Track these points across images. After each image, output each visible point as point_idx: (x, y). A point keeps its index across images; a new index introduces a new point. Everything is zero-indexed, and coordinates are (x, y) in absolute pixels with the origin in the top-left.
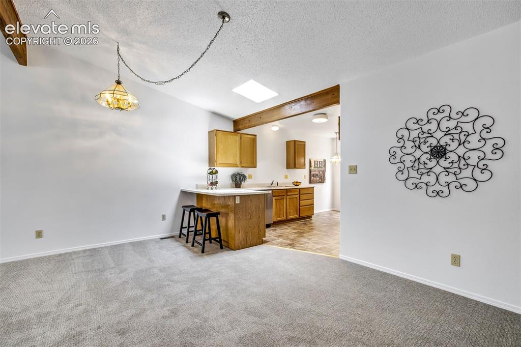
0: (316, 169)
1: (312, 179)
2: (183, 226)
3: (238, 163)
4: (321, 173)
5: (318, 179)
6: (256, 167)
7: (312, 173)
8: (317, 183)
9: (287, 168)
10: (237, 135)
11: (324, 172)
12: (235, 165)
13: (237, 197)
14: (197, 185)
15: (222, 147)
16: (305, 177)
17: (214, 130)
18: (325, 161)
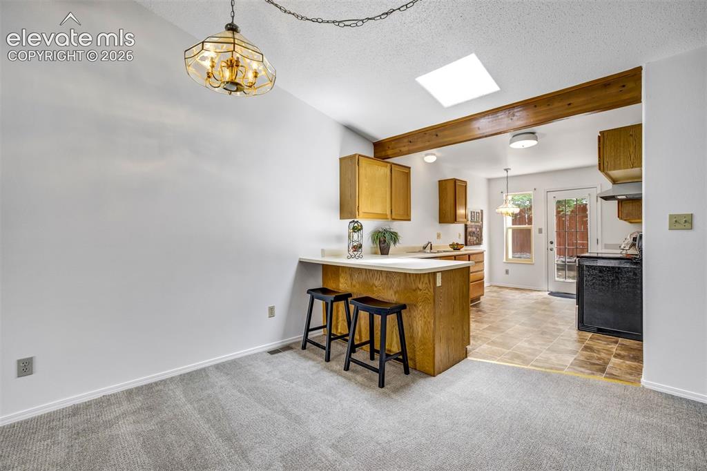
0: (473, 224)
1: (468, 240)
2: (310, 328)
3: (388, 212)
4: (478, 230)
5: (475, 238)
6: (410, 220)
7: (469, 230)
8: (474, 245)
9: (440, 223)
10: (386, 166)
11: (481, 228)
12: (383, 217)
13: (438, 274)
14: (323, 251)
15: (367, 184)
16: (460, 235)
17: (356, 154)
18: (482, 211)
